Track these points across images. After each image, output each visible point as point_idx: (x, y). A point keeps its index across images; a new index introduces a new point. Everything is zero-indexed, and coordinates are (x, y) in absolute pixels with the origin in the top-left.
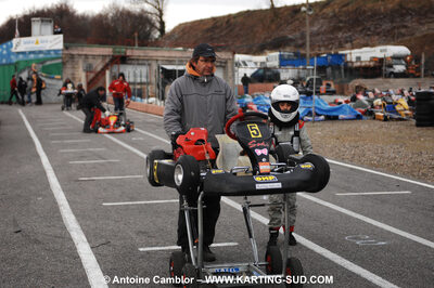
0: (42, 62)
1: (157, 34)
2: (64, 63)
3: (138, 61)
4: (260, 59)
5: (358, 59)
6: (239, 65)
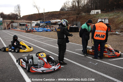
1: (19, 18)
2: (3, 23)
3: (16, 22)
4: (37, 22)
5: (53, 22)
6: (33, 23)
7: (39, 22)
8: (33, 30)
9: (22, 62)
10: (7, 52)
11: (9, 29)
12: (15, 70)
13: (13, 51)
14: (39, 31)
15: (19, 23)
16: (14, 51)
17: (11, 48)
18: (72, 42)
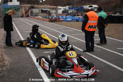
0: (15, 8)
1: (41, 1)
2: (20, 8)
3: (36, 8)
4: (64, 7)
5: (86, 8)
6: (59, 9)
7: (67, 8)
8: (59, 18)
9: (44, 62)
10: (25, 47)
11: (28, 16)
12: (34, 71)
13: (32, 46)
14: (67, 20)
15: (40, 9)
16: (34, 47)
17: (29, 42)
18: (113, 38)
